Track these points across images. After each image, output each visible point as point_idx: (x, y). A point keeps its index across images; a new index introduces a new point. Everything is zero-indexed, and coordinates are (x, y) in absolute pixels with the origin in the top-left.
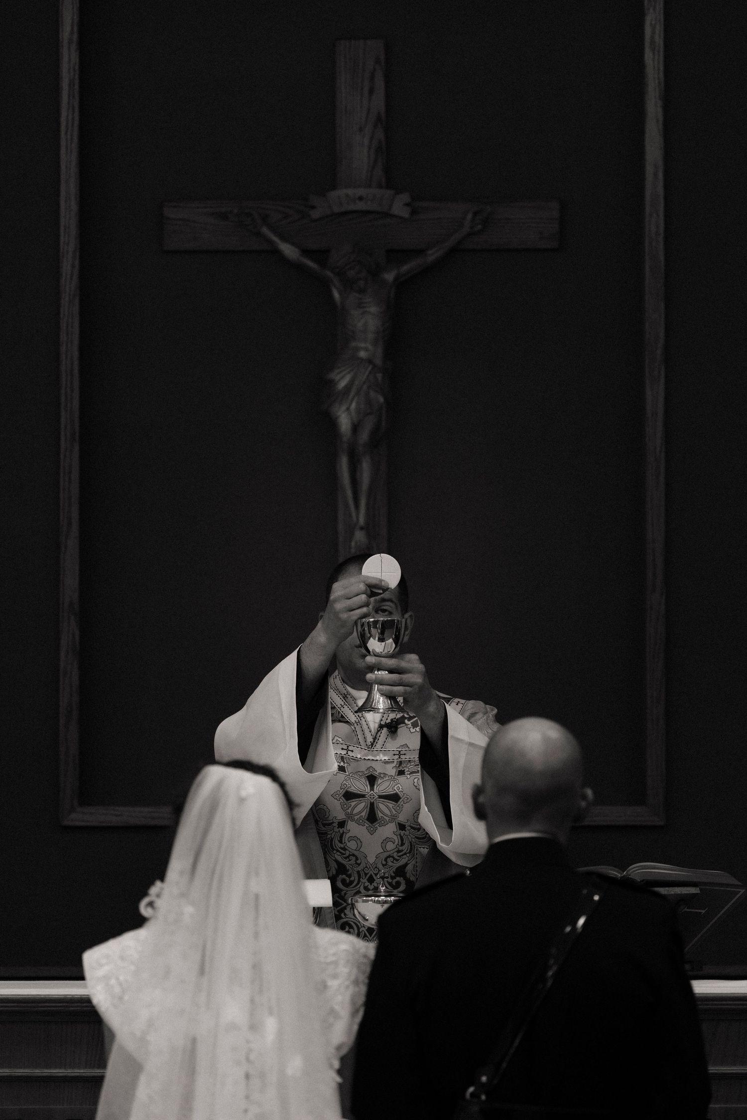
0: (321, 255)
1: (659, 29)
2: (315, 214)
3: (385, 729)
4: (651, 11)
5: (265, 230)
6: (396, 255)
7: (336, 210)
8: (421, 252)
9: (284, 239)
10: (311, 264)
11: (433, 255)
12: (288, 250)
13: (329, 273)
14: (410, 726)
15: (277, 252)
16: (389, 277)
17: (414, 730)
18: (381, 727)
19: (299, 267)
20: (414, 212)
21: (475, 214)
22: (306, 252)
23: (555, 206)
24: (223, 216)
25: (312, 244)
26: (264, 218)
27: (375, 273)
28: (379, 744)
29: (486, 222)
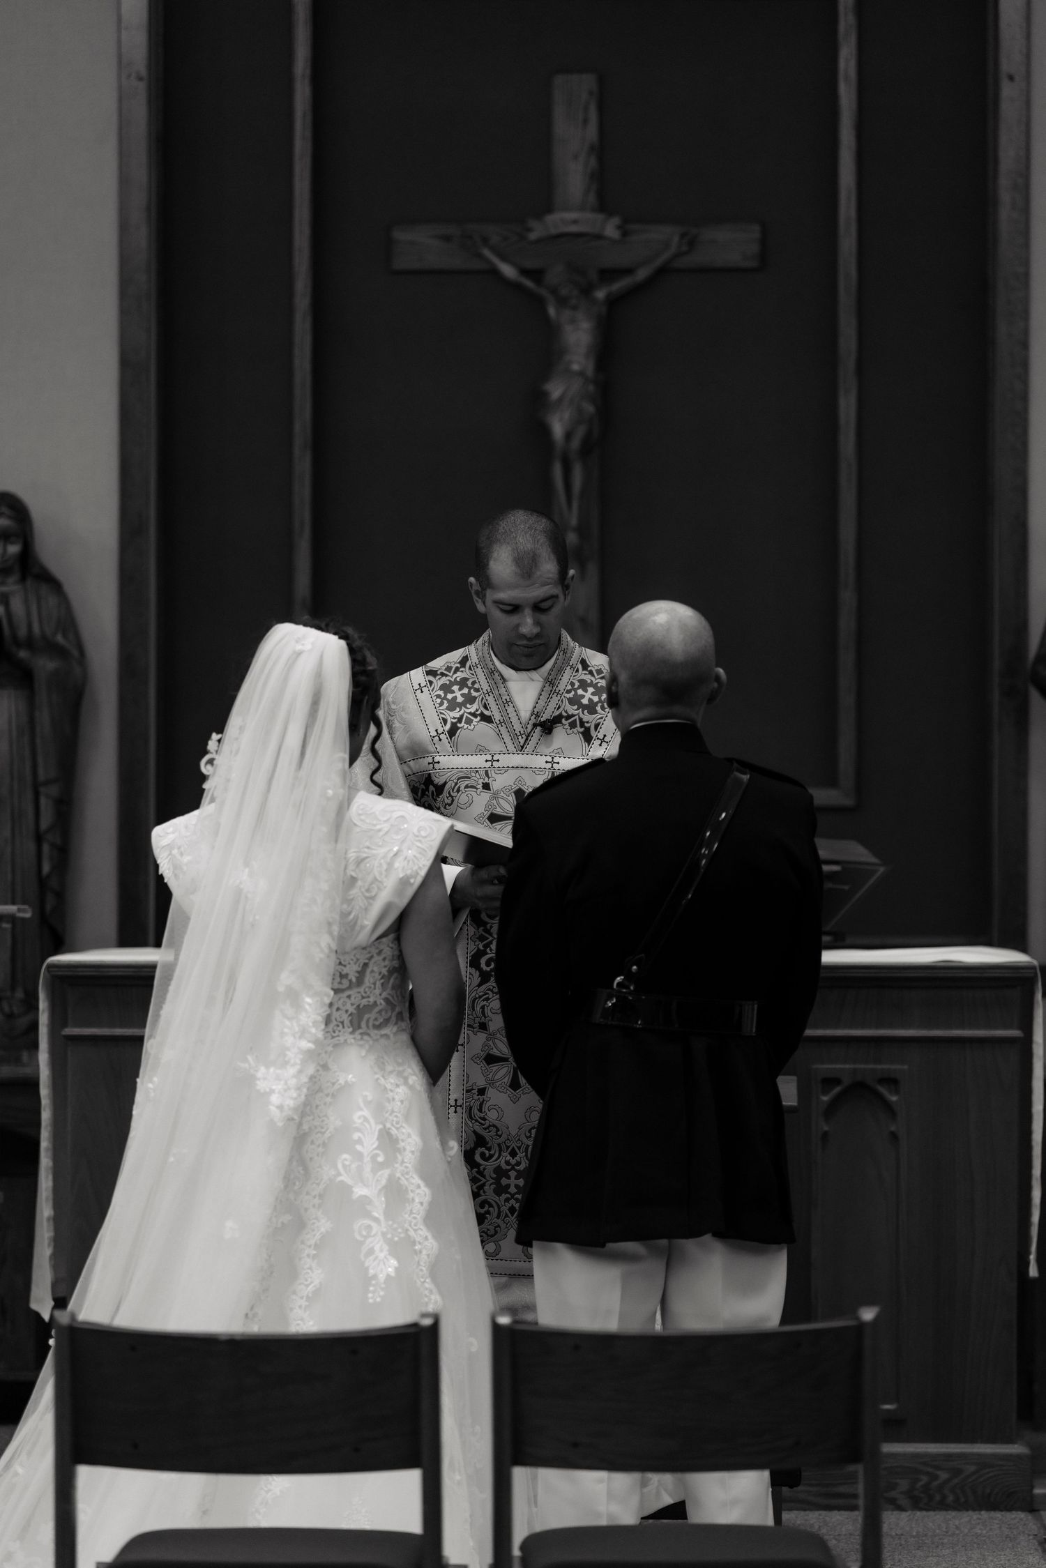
0: (536, 275)
2: (533, 236)
5: (487, 253)
7: (553, 231)
8: (629, 271)
9: (504, 258)
10: (529, 283)
11: (642, 274)
12: (508, 270)
13: (543, 292)
15: (495, 272)
19: (517, 286)
20: (625, 234)
21: (683, 236)
22: (525, 272)
23: (756, 228)
24: (447, 239)
25: (530, 264)
26: (485, 241)
27: (587, 291)
28: (529, 748)
29: (692, 243)
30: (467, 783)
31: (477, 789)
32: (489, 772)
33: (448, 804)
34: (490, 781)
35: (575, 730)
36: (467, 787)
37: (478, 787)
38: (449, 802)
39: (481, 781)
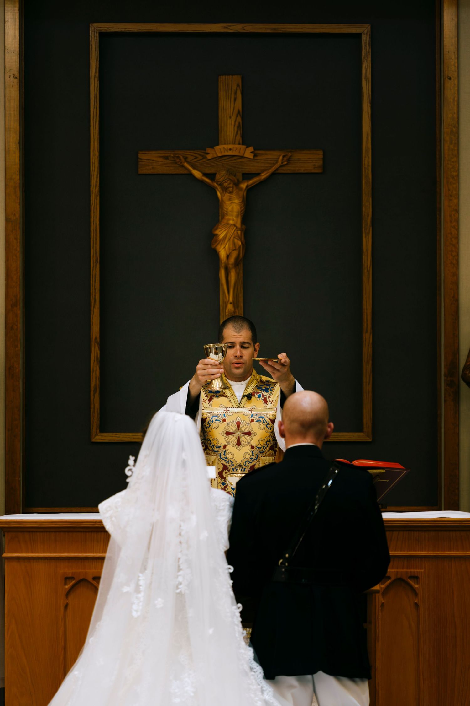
1: (369, 71)
2: (209, 157)
3: (246, 398)
4: (365, 62)
5: (186, 164)
6: (247, 176)
7: (219, 155)
8: (258, 174)
9: (195, 168)
10: (208, 180)
11: (264, 176)
12: (197, 174)
13: (215, 184)
14: (257, 397)
15: (191, 175)
16: (244, 186)
17: (259, 399)
18: (244, 396)
19: (202, 182)
20: (255, 156)
21: (284, 156)
22: (205, 175)
23: (321, 152)
24: (166, 158)
25: (208, 171)
26: (186, 159)
27: (237, 184)
28: (242, 405)
29: (289, 160)
30: (216, 419)
31: (220, 421)
32: (225, 414)
33: (207, 427)
34: (226, 418)
35: (260, 398)
36: (216, 420)
37: (221, 420)
38: (208, 426)
39: (222, 418)
